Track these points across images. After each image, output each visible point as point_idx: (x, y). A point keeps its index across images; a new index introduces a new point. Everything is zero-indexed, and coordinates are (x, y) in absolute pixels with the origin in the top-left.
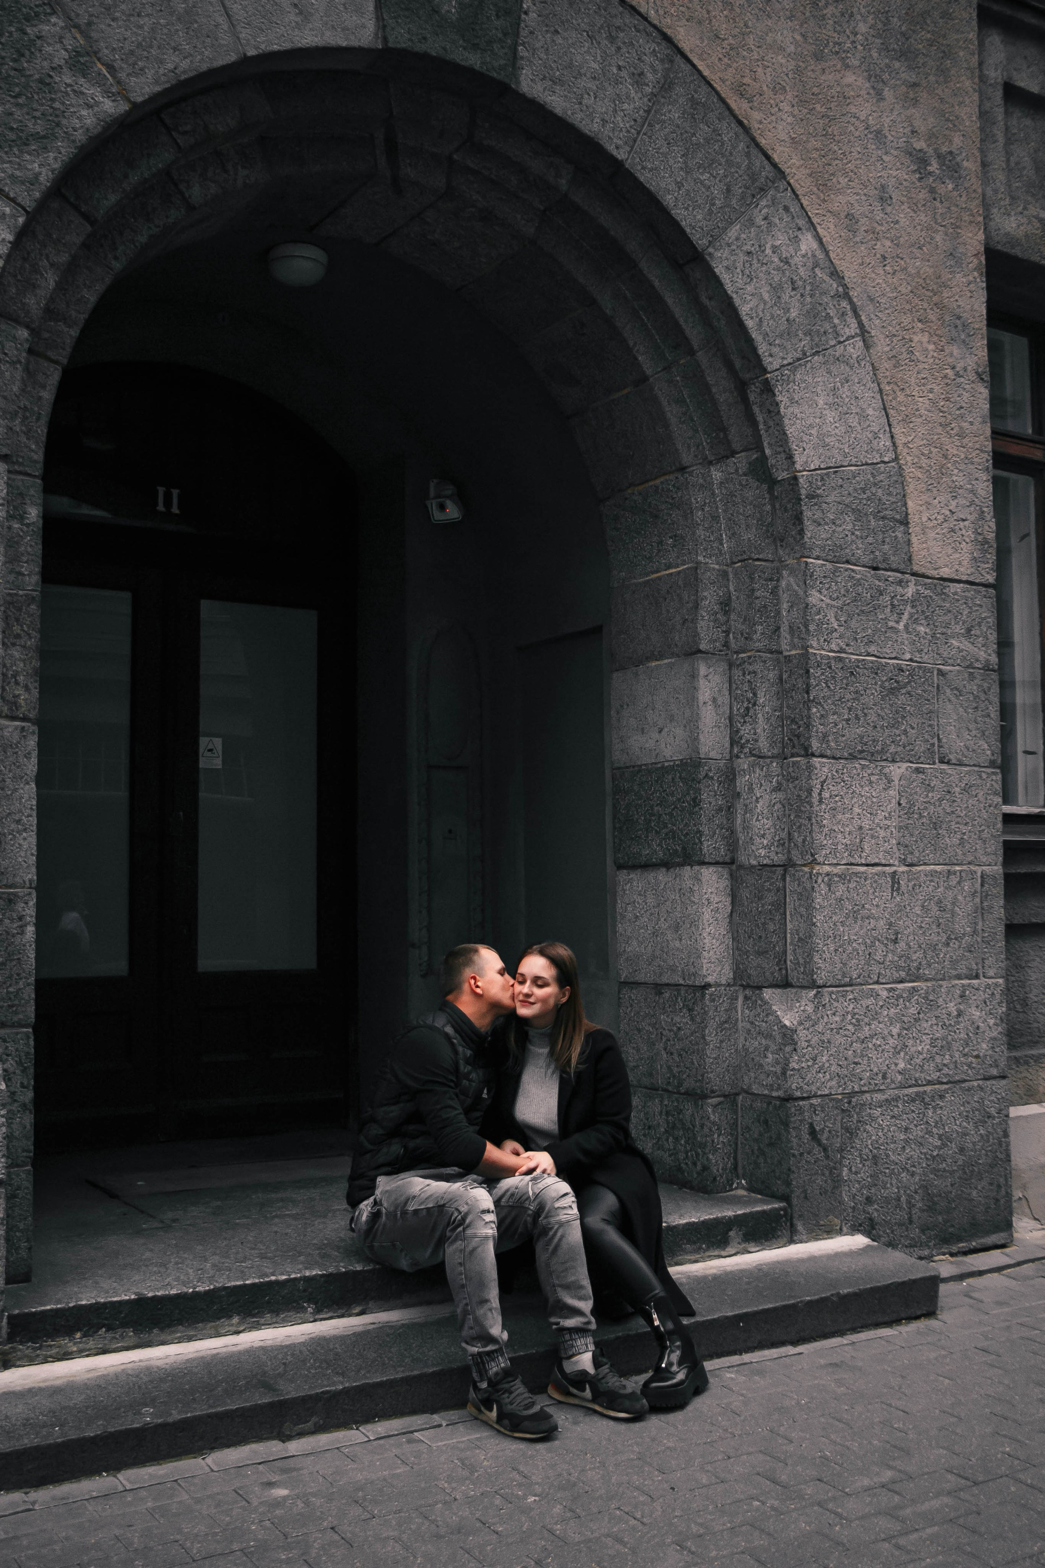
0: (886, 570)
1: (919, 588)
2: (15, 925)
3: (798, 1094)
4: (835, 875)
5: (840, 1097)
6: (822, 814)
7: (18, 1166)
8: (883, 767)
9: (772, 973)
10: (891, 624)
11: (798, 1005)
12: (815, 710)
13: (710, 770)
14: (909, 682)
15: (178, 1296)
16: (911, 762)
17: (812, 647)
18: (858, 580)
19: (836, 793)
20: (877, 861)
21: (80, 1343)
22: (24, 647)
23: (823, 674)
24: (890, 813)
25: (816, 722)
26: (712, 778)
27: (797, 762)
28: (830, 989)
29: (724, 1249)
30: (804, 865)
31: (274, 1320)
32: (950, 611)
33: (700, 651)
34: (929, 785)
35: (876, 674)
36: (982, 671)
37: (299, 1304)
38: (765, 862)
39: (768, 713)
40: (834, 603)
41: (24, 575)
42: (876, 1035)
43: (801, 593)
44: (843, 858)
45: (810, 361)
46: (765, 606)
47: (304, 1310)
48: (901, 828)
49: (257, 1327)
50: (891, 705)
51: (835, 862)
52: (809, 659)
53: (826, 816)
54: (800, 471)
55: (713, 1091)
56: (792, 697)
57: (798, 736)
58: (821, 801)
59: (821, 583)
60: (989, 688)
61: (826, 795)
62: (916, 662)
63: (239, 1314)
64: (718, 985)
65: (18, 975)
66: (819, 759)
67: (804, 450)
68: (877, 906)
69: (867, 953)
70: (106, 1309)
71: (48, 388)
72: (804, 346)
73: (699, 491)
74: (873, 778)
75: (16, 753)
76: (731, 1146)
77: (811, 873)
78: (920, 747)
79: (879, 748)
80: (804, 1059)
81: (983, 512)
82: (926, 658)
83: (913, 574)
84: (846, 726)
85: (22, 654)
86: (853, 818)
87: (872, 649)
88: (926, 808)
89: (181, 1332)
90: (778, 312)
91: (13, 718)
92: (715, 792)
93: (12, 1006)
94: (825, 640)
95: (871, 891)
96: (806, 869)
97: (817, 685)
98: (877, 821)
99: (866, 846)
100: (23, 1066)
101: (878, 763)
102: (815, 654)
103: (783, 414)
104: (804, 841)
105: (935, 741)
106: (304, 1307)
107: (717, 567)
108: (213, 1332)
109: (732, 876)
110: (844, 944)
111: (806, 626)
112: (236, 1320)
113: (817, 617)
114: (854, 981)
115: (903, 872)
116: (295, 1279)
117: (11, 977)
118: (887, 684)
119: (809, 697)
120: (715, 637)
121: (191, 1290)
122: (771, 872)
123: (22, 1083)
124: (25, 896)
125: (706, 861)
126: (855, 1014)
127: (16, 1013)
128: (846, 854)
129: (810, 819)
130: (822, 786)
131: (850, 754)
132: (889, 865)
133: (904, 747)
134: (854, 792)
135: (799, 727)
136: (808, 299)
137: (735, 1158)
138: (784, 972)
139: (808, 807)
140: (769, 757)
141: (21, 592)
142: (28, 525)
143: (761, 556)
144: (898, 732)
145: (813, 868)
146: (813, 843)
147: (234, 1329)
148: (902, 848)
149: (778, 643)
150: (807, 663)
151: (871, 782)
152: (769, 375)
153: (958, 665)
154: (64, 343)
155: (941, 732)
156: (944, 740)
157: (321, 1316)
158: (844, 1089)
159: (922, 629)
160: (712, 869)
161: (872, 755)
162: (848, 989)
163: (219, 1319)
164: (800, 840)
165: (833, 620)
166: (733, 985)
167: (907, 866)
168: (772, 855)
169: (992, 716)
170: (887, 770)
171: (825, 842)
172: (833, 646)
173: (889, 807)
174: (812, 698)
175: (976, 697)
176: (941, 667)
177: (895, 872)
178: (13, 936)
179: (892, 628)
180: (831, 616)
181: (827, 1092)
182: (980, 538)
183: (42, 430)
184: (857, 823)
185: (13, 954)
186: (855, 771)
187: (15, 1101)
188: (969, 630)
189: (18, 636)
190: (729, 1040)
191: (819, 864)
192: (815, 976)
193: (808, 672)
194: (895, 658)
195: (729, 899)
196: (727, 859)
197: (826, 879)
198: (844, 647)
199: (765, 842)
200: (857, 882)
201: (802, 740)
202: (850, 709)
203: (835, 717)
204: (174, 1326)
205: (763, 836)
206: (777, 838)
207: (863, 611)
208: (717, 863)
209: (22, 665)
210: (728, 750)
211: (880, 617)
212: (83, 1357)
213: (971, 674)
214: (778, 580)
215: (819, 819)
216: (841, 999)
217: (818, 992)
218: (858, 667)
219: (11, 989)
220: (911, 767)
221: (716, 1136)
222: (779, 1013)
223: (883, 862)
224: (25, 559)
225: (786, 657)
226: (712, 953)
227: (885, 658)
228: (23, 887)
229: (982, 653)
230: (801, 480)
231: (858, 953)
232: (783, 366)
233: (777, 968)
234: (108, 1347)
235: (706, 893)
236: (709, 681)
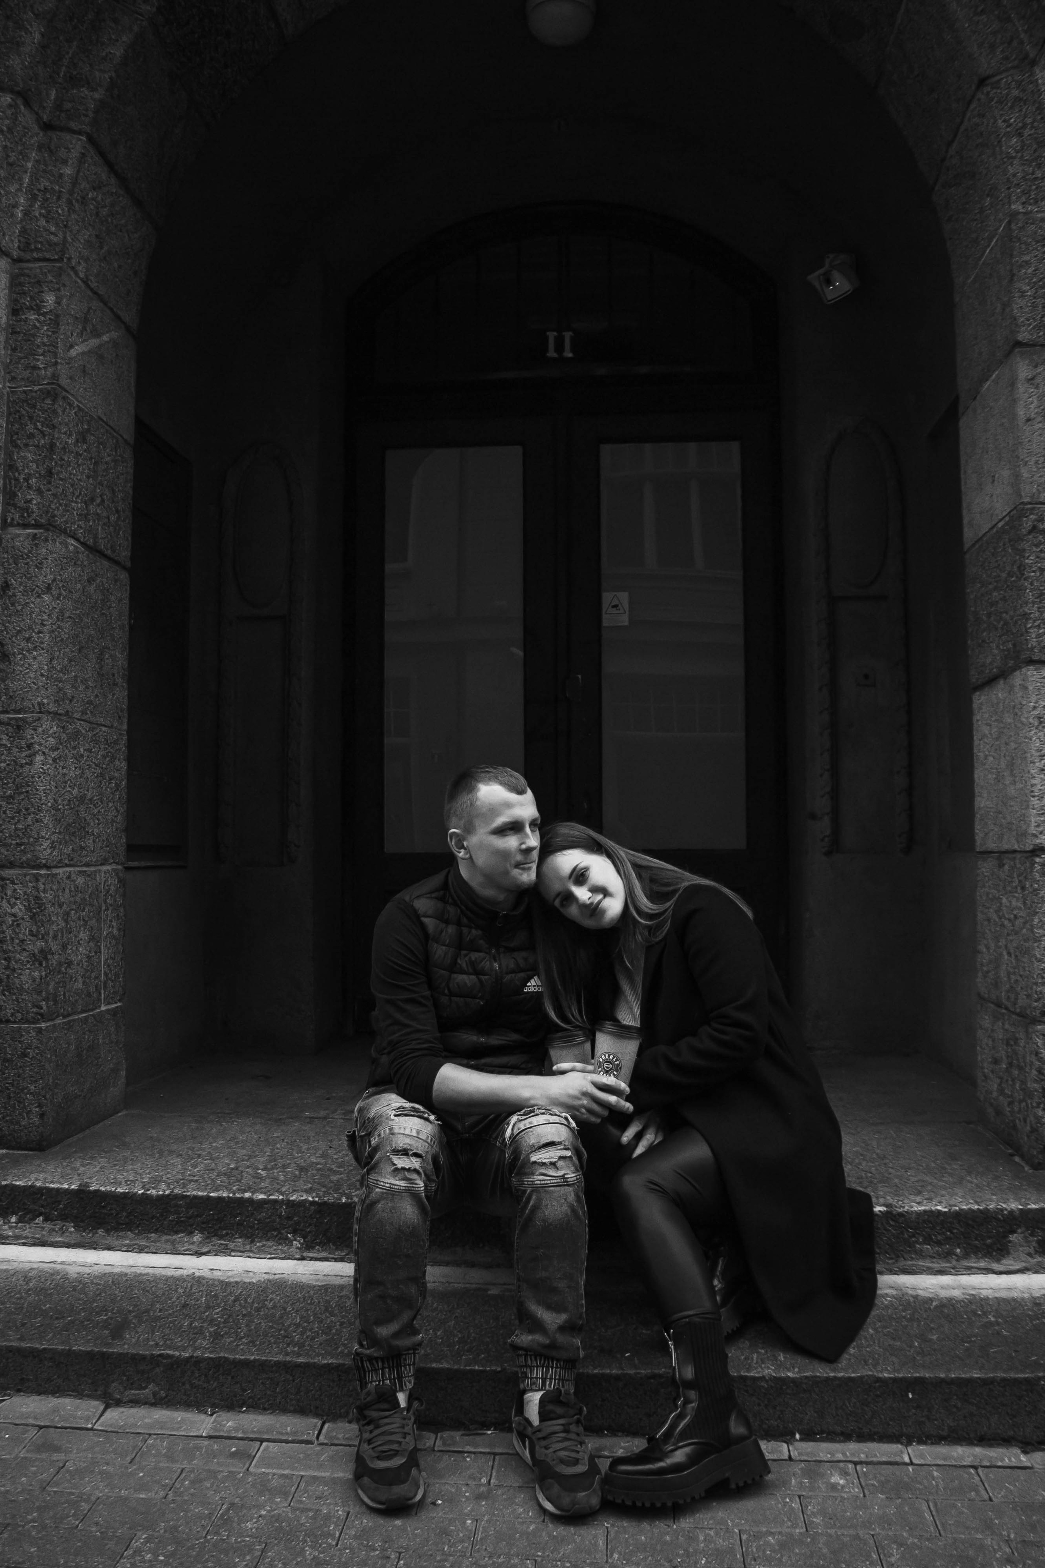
2: (24, 754)
7: (28, 1021)
15: (124, 1195)
21: (16, 1227)
22: (37, 446)
29: (997, 1261)
31: (248, 1247)
33: (1018, 344)
37: (280, 1233)
41: (39, 368)
47: (289, 1243)
49: (225, 1251)
63: (202, 1233)
65: (27, 809)
70: (42, 1195)
71: (70, 162)
75: (27, 564)
85: (35, 454)
89: (131, 1240)
91: (25, 526)
93: (21, 844)
100: (31, 912)
106: (287, 1238)
108: (168, 1246)
112: (197, 1238)
116: (275, 1201)
117: (19, 811)
121: (140, 1192)
123: (31, 931)
124: (34, 721)
125: (1035, 658)
127: (24, 852)
141: (36, 388)
142: (44, 314)
147: (195, 1248)
154: (87, 110)
157: (311, 1255)
163: (177, 1232)
178: (22, 766)
183: (63, 210)
185: (22, 787)
187: (24, 950)
189: (31, 436)
204: (122, 1230)
209: (35, 467)
212: (19, 1244)
219: (20, 826)
224: (41, 351)
228: (32, 712)
234: (46, 1238)
235: (1035, 708)
236: (1037, 387)
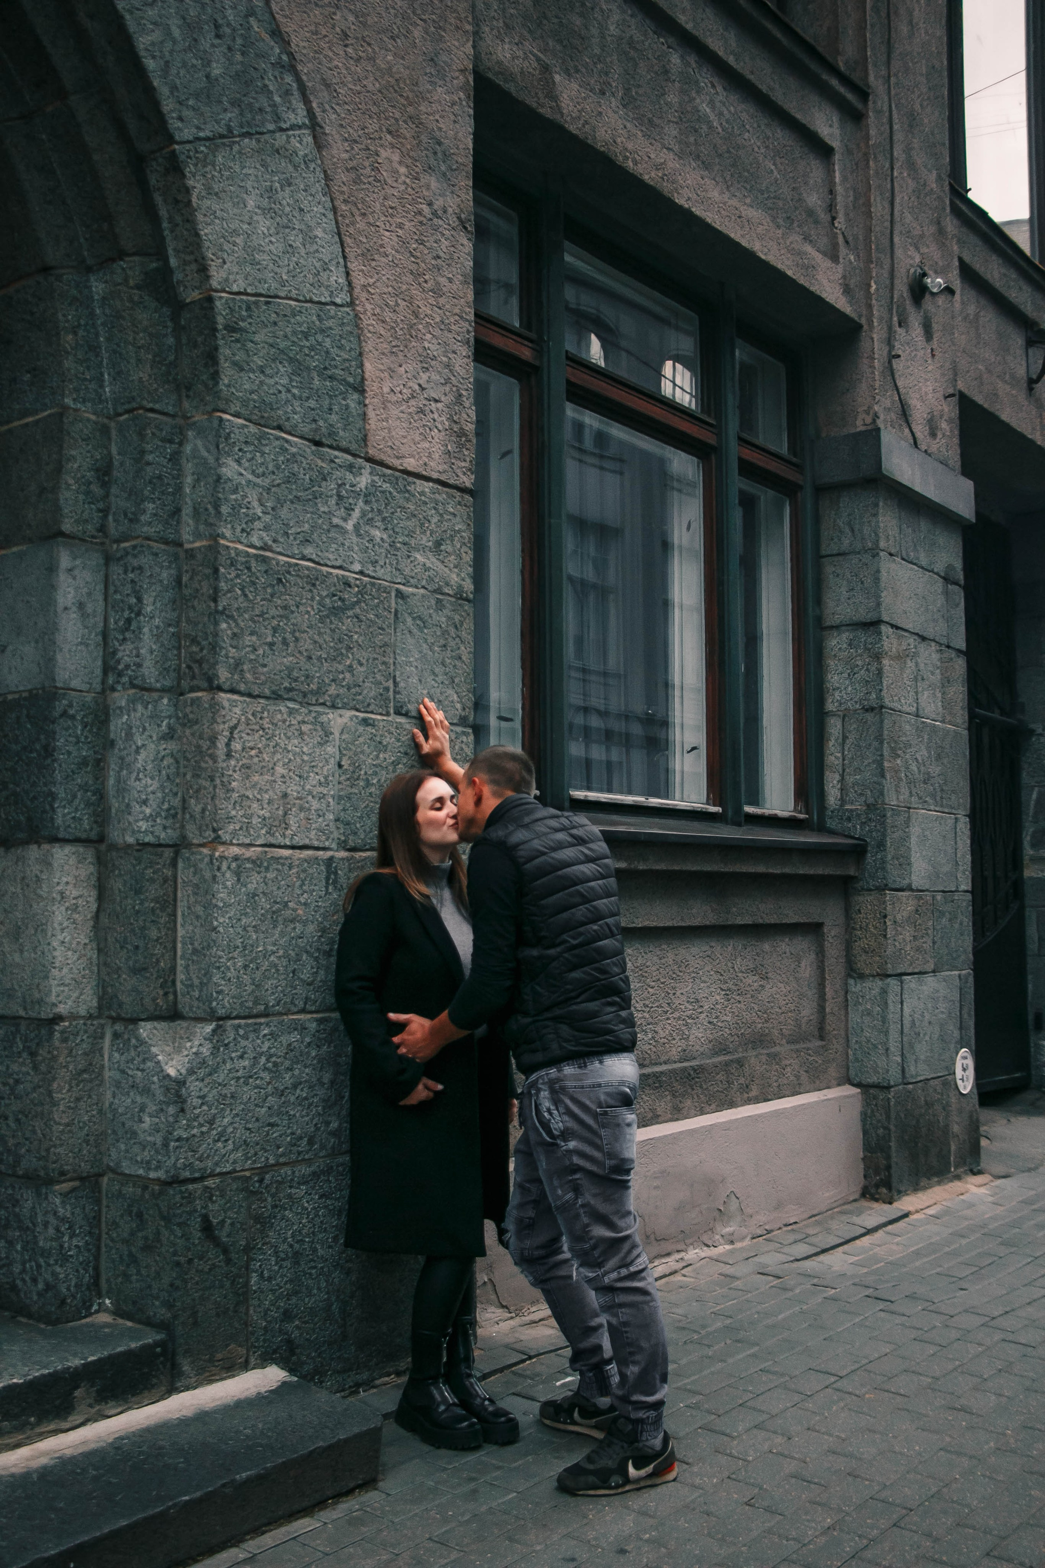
0: (331, 447)
1: (376, 478)
3: (187, 1174)
4: (248, 859)
5: (247, 1174)
6: (230, 773)
8: (319, 714)
9: (154, 1000)
10: (336, 521)
11: (188, 1044)
12: (224, 626)
13: (71, 706)
14: (358, 602)
16: (358, 710)
17: (224, 537)
18: (294, 455)
19: (251, 744)
20: (307, 842)
23: (238, 576)
24: (326, 778)
25: (226, 641)
26: (73, 717)
27: (198, 698)
28: (237, 1022)
29: (65, 1419)
30: (203, 845)
32: (415, 516)
33: (62, 534)
34: (380, 743)
35: (314, 585)
36: (453, 600)
38: (147, 840)
39: (157, 627)
40: (259, 481)
42: (300, 1083)
43: (211, 460)
44: (259, 836)
45: (238, 143)
46: (160, 477)
48: (340, 798)
50: (333, 631)
51: (247, 841)
52: (219, 552)
53: (236, 776)
54: (216, 291)
55: (62, 1173)
56: (193, 607)
57: (200, 662)
58: (229, 755)
59: (240, 450)
60: (462, 623)
61: (237, 746)
62: (368, 576)
64: (73, 1017)
66: (229, 696)
67: (224, 263)
68: (305, 904)
69: (290, 969)
72: (230, 120)
73: (70, 304)
74: (305, 728)
76: (89, 1250)
77: (212, 857)
78: (370, 691)
79: (313, 687)
80: (196, 1124)
81: (460, 395)
82: (380, 573)
83: (369, 460)
84: (268, 652)
86: (275, 781)
87: (309, 551)
88: (375, 773)
90: (194, 61)
92: (77, 737)
94: (243, 530)
95: (298, 883)
96: (205, 851)
97: (229, 591)
98: (308, 787)
99: (292, 821)
101: (311, 708)
102: (228, 547)
103: (195, 205)
104: (203, 810)
105: (390, 684)
107: (93, 417)
109: (100, 861)
110: (256, 958)
111: (217, 507)
113: (234, 497)
114: (271, 1010)
115: (343, 859)
118: (328, 601)
119: (216, 606)
120: (86, 515)
122: (157, 854)
125: (60, 836)
126: (271, 1056)
128: (263, 832)
129: (212, 778)
130: (231, 733)
131: (274, 692)
132: (324, 849)
133: (349, 689)
134: (277, 745)
135: (202, 650)
136: (239, 57)
137: (96, 1269)
138: (171, 997)
139: (211, 762)
140: (157, 690)
143: (157, 407)
144: (341, 668)
145: (215, 850)
146: (215, 814)
148: (341, 826)
149: (177, 531)
150: (216, 559)
151: (302, 734)
152: (176, 147)
153: (423, 587)
155: (398, 673)
156: (402, 685)
158: (254, 1162)
159: (377, 534)
160: (68, 849)
161: (305, 696)
162: (262, 1020)
164: (198, 808)
165: (255, 504)
166: (98, 1017)
167: (350, 850)
168: (158, 830)
169: (464, 658)
170: (324, 718)
171: (233, 813)
172: (255, 540)
173: (325, 769)
174: (220, 608)
175: (445, 632)
176: (401, 587)
177: (331, 859)
179: (337, 526)
180: (253, 497)
181: (229, 1168)
182: (456, 428)
184: (280, 787)
186: (279, 716)
188: (438, 544)
190: (90, 1097)
191: (224, 843)
192: (214, 1004)
193: (216, 571)
194: (340, 567)
195: (94, 893)
196: (93, 835)
197: (234, 865)
198: (270, 543)
199: (148, 811)
200: (277, 870)
201: (205, 666)
202: (275, 630)
203: (254, 638)
205: (145, 802)
206: (166, 806)
207: (298, 498)
208: (77, 840)
210: (99, 680)
211: (322, 509)
213: (439, 601)
214: (181, 444)
215: (225, 779)
216: (252, 1036)
217: (219, 1027)
218: (289, 573)
220: (357, 717)
221: (66, 1238)
222: (160, 1058)
223: (316, 844)
225: (187, 551)
226: (65, 970)
227: (327, 565)
229: (454, 576)
230: (218, 303)
231: (278, 970)
232: (198, 139)
233: (161, 992)
235: (58, 883)
236: (74, 578)
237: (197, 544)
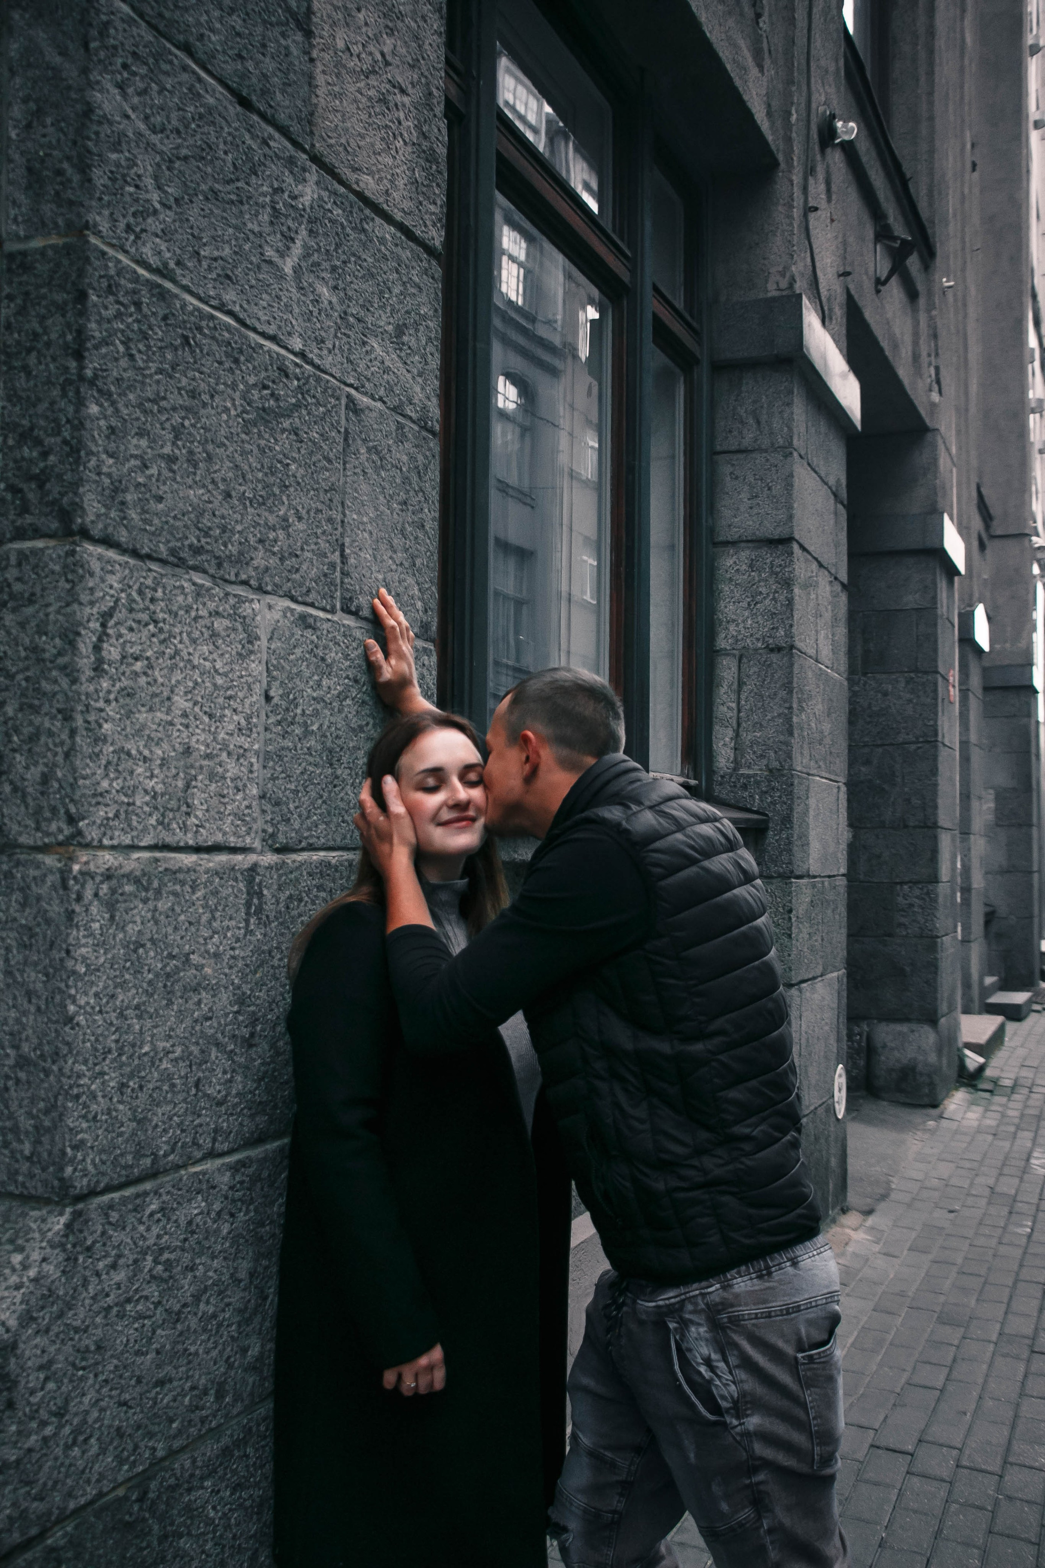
0: (263, 116)
1: (325, 194)
4: (127, 876)
5: (121, 1492)
6: (101, 704)
8: (241, 600)
10: (270, 253)
11: (17, 1258)
12: (94, 409)
14: (297, 406)
16: (293, 599)
17: (98, 234)
18: (210, 110)
19: (136, 650)
20: (219, 838)
23: (119, 316)
24: (248, 718)
25: (97, 442)
27: (34, 552)
28: (106, 1198)
30: (44, 849)
32: (372, 276)
34: (323, 659)
35: (236, 361)
36: (416, 428)
40: (155, 139)
42: (206, 1289)
43: (71, 72)
44: (145, 830)
48: (268, 756)
50: (262, 451)
51: (127, 841)
52: (87, 259)
53: (110, 710)
56: (26, 369)
57: (41, 480)
58: (98, 669)
59: (125, 66)
60: (426, 467)
61: (112, 652)
62: (311, 363)
66: (100, 550)
68: (217, 955)
69: (191, 1080)
74: (220, 624)
77: (64, 874)
78: (311, 569)
79: (233, 549)
80: (34, 1425)
81: (430, 94)
82: (327, 362)
83: (316, 159)
84: (166, 473)
86: (171, 723)
87: (230, 296)
88: (316, 713)
94: (129, 228)
95: (204, 919)
96: (50, 861)
97: (105, 342)
98: (222, 735)
99: (198, 799)
101: (230, 589)
102: (104, 253)
104: (45, 779)
105: (336, 557)
110: (139, 1068)
111: (84, 169)
113: (114, 156)
114: (162, 1163)
115: (270, 868)
118: (255, 394)
119: (81, 368)
126: (162, 1250)
128: (153, 821)
129: (67, 716)
130: (104, 625)
131: (173, 552)
132: (244, 850)
133: (282, 559)
134: (177, 652)
135: (45, 455)
139: (64, 683)
144: (272, 520)
145: (71, 859)
146: (73, 786)
148: (268, 807)
150: (81, 273)
151: (214, 635)
153: (381, 399)
155: (347, 541)
156: (352, 561)
158: (134, 1464)
159: (325, 292)
161: (219, 565)
162: (148, 1186)
164: (34, 774)
165: (149, 182)
167: (278, 851)
169: (427, 527)
170: (246, 609)
171: (105, 784)
172: (147, 251)
173: (247, 702)
174: (89, 373)
175: (406, 480)
176: (353, 392)
177: (254, 868)
179: (270, 262)
180: (145, 166)
181: (91, 1491)
182: (425, 144)
184: (180, 736)
186: (180, 599)
188: (400, 330)
191: (87, 846)
192: (69, 1170)
193: (82, 296)
194: (273, 338)
197: (105, 887)
198: (172, 265)
200: (175, 894)
201: (54, 488)
202: (178, 433)
203: (144, 443)
207: (215, 193)
211: (250, 226)
213: (400, 427)
215: (92, 718)
216: (131, 1219)
217: (77, 1215)
218: (199, 329)
220: (292, 611)
223: (233, 841)
225: (11, 256)
227: (255, 330)
229: (418, 389)
231: (173, 1086)
237: (37, 243)
